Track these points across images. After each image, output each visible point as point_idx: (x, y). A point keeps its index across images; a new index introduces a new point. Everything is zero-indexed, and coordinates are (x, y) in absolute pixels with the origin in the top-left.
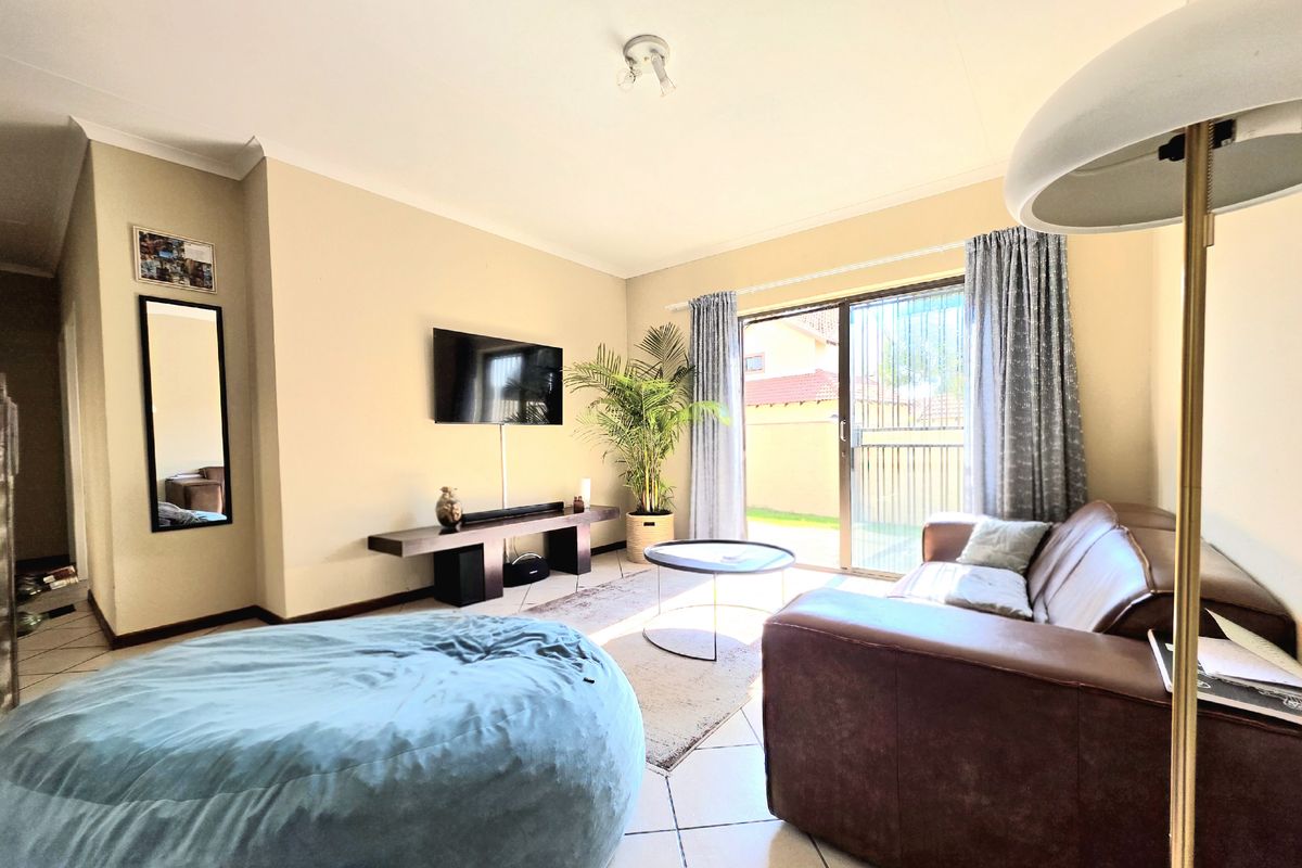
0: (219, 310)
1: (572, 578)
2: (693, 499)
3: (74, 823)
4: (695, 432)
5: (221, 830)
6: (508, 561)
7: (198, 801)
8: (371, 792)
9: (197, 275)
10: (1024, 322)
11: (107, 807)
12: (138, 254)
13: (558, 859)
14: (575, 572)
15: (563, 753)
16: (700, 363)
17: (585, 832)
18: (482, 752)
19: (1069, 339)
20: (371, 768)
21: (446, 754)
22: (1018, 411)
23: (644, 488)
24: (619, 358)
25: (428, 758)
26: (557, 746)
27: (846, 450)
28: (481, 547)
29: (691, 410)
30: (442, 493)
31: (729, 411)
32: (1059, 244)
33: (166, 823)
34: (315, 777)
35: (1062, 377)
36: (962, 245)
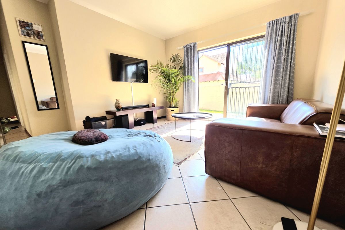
0: (46, 46)
1: (152, 124)
2: (184, 104)
3: (20, 169)
4: (185, 85)
5: (60, 170)
6: (135, 120)
7: (53, 163)
8: (100, 162)
9: (38, 35)
10: (281, 48)
11: (29, 165)
12: (19, 28)
13: (152, 181)
14: (153, 123)
15: (152, 156)
16: (187, 65)
17: (159, 175)
18: (130, 154)
19: (294, 53)
20: (100, 156)
21: (121, 154)
22: (277, 75)
23: (171, 101)
24: (163, 63)
25: (115, 155)
26: (150, 154)
27: (227, 89)
28: (127, 115)
29: (184, 78)
30: (116, 101)
31: (195, 79)
32: (295, 22)
33: (45, 168)
34: (85, 158)
35: (291, 64)
36: (266, 24)
